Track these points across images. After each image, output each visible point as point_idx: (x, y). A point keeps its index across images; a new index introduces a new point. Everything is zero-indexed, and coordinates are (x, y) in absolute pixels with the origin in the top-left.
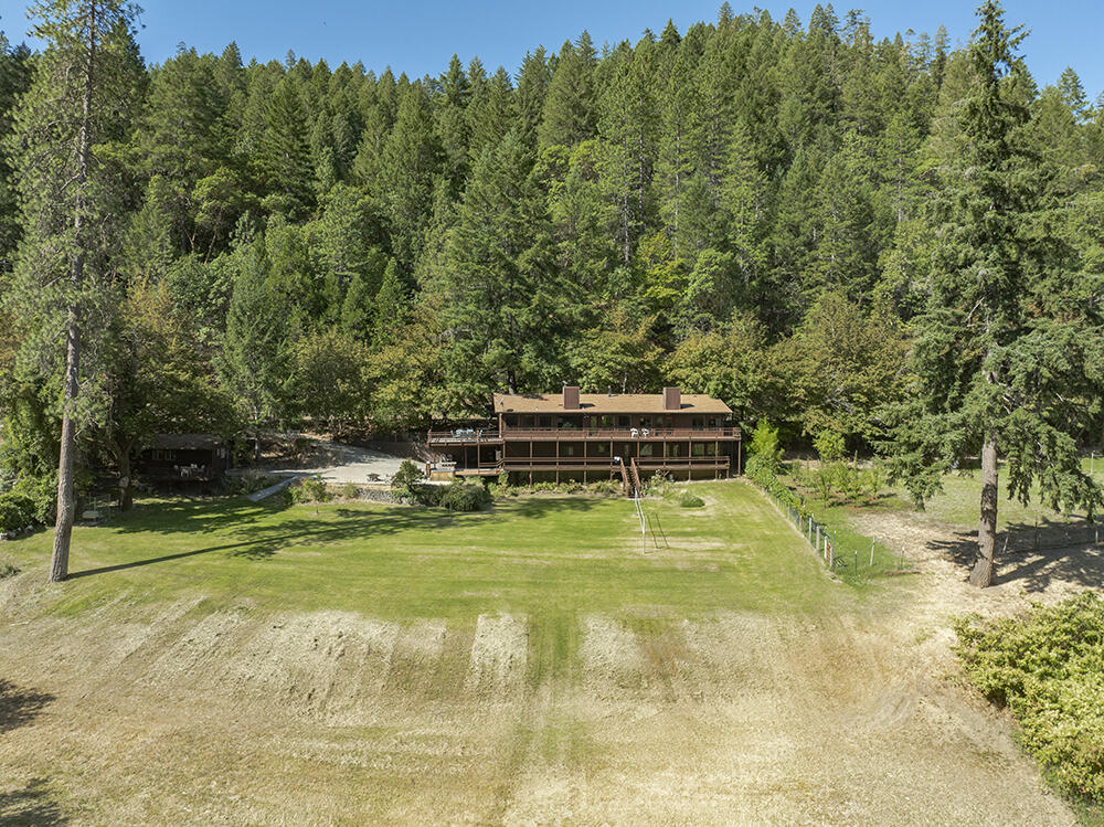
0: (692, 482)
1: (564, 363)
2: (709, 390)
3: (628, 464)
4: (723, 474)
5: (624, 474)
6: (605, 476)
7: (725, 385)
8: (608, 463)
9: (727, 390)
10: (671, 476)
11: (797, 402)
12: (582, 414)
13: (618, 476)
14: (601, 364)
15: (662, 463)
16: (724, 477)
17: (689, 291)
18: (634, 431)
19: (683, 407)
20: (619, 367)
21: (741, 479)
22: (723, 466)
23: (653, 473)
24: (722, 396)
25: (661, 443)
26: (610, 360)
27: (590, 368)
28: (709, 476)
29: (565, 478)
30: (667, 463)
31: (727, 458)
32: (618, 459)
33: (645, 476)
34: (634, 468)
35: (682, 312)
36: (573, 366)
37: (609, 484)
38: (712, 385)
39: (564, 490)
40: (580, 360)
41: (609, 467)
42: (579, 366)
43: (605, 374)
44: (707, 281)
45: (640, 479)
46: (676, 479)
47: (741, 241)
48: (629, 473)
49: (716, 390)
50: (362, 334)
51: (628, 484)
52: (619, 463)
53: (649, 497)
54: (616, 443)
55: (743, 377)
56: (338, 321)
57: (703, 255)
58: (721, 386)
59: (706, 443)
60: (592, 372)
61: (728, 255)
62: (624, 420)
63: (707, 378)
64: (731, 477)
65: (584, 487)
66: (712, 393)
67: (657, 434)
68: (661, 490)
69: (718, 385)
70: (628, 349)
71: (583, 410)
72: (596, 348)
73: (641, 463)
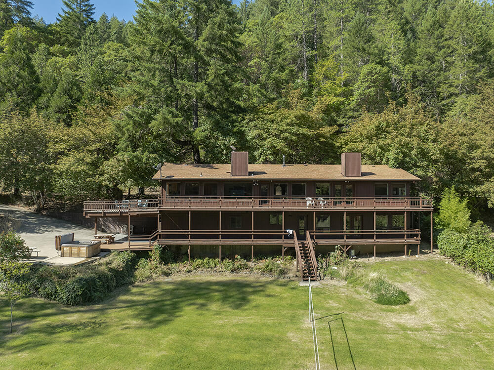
0: (379, 260)
1: (241, 135)
2: (388, 160)
3: (302, 238)
4: (412, 250)
5: (297, 249)
6: (275, 252)
7: (405, 155)
8: (280, 237)
9: (407, 159)
10: (353, 252)
11: (478, 173)
12: (251, 181)
13: (291, 252)
14: (277, 136)
15: (342, 237)
16: (414, 253)
17: (355, 98)
18: (309, 201)
19: (363, 174)
20: (294, 138)
21: (435, 256)
22: (412, 241)
23: (332, 248)
24: (402, 165)
25: (341, 214)
26: (286, 131)
27: (265, 139)
28: (396, 251)
29: (229, 253)
30: (349, 237)
31: (418, 231)
32: (291, 232)
33: (323, 252)
34: (309, 242)
35: (350, 114)
36: (248, 138)
37: (280, 262)
38: (391, 155)
39: (227, 267)
40: (256, 132)
41: (280, 241)
42: (254, 138)
43: (280, 145)
44: (369, 87)
45: (317, 257)
46: (358, 255)
47: (395, 61)
48: (304, 248)
49: (396, 159)
50: (65, 116)
51: (302, 263)
52: (292, 237)
53: (327, 281)
54: (288, 214)
55: (424, 146)
56: (47, 107)
57: (365, 69)
58: (401, 155)
59: (390, 214)
60: (267, 143)
61: (385, 69)
62: (298, 188)
63: (385, 149)
64: (422, 253)
65: (251, 264)
66: (391, 162)
67: (335, 204)
68: (344, 272)
69: (398, 154)
70: (303, 120)
71: (252, 177)
72: (272, 121)
73: (318, 237)
